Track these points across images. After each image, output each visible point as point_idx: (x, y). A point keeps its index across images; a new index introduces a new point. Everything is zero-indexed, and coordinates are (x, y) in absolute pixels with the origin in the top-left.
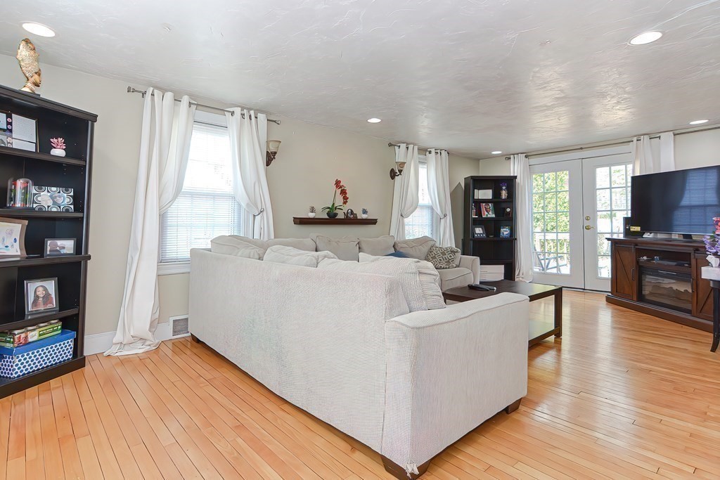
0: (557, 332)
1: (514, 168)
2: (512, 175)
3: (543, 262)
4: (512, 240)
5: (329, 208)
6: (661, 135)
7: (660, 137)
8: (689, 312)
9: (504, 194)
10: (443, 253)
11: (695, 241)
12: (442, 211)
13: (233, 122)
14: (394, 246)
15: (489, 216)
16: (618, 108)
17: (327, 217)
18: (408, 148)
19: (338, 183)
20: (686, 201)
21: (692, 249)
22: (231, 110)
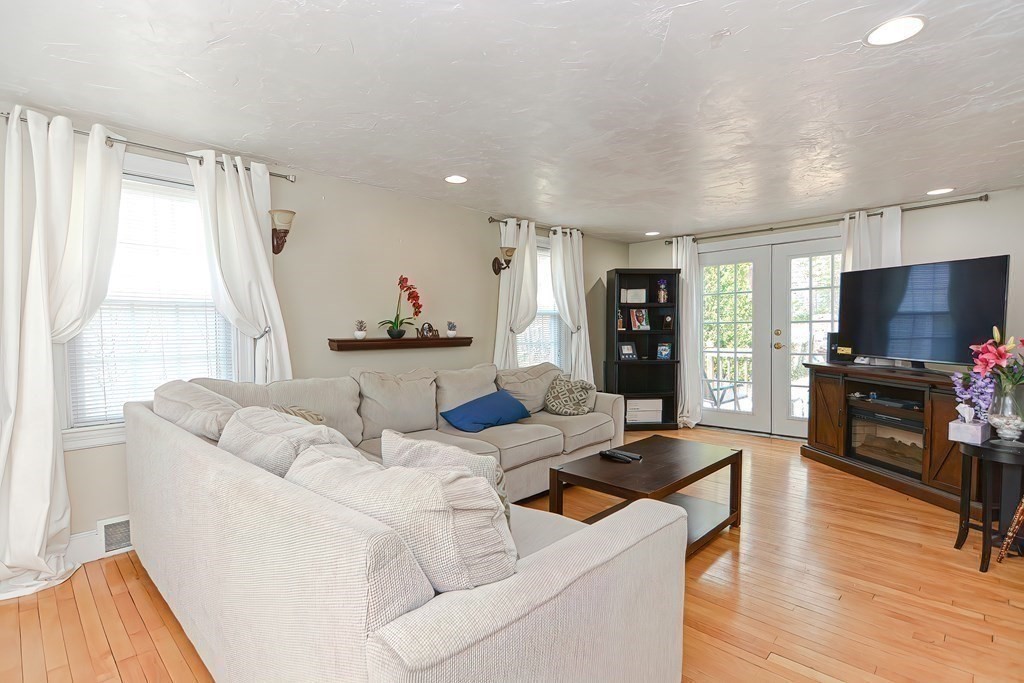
0: (734, 520)
1: (677, 258)
2: (674, 267)
3: (715, 393)
4: (673, 363)
5: (391, 322)
6: (884, 210)
7: (882, 214)
8: (918, 476)
9: (663, 296)
10: (571, 391)
11: (931, 373)
12: (574, 323)
13: (203, 175)
14: (496, 381)
15: (642, 328)
16: (829, 166)
17: (387, 336)
18: (519, 225)
19: (403, 281)
20: (905, 306)
21: (926, 385)
22: (198, 153)
